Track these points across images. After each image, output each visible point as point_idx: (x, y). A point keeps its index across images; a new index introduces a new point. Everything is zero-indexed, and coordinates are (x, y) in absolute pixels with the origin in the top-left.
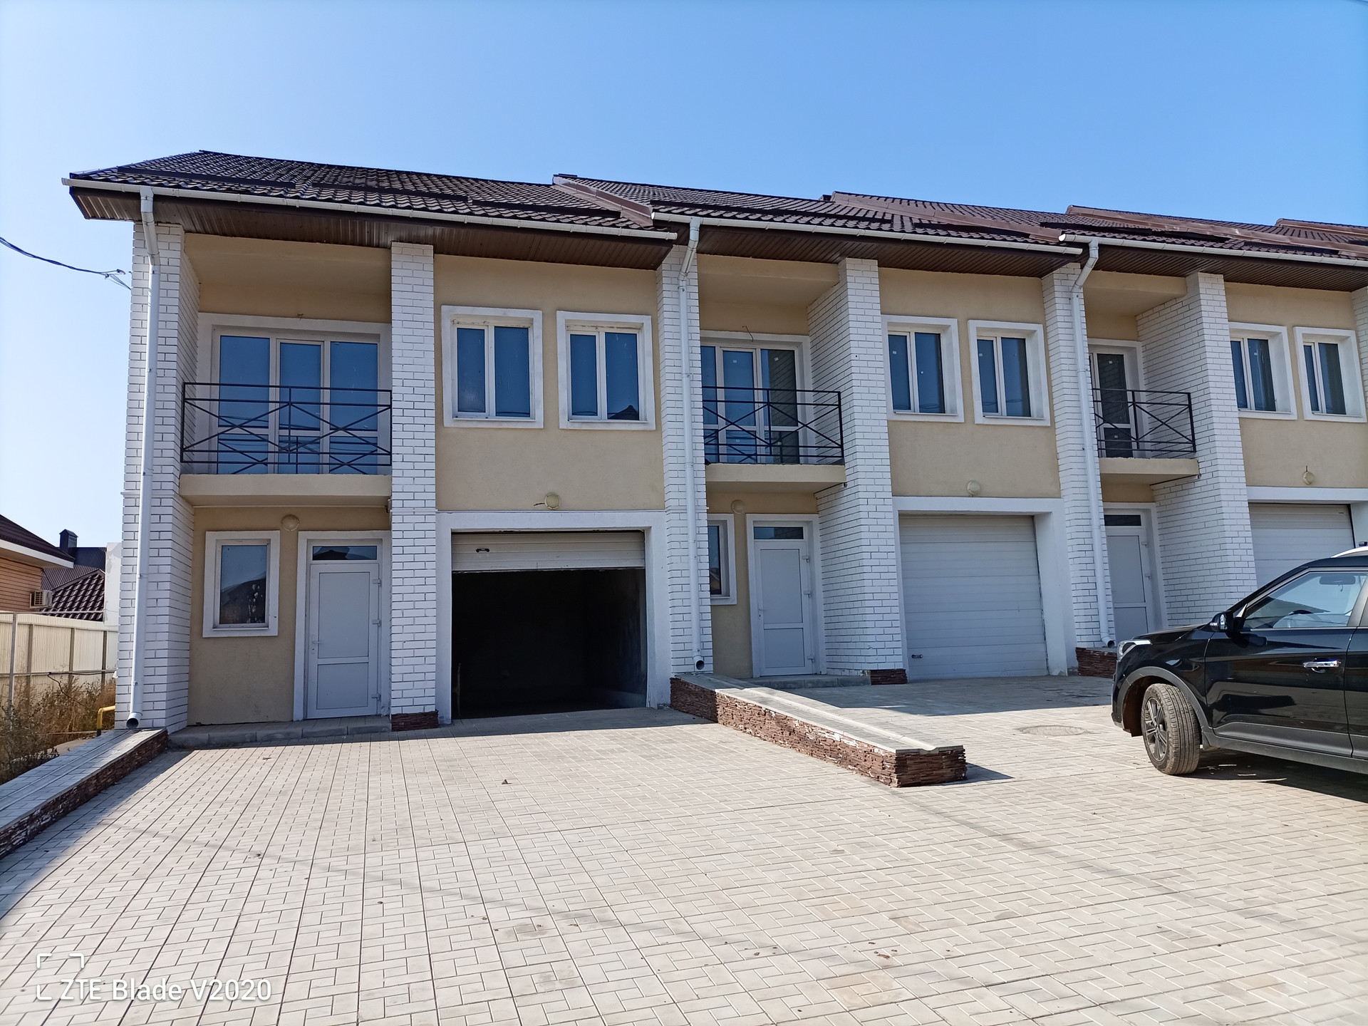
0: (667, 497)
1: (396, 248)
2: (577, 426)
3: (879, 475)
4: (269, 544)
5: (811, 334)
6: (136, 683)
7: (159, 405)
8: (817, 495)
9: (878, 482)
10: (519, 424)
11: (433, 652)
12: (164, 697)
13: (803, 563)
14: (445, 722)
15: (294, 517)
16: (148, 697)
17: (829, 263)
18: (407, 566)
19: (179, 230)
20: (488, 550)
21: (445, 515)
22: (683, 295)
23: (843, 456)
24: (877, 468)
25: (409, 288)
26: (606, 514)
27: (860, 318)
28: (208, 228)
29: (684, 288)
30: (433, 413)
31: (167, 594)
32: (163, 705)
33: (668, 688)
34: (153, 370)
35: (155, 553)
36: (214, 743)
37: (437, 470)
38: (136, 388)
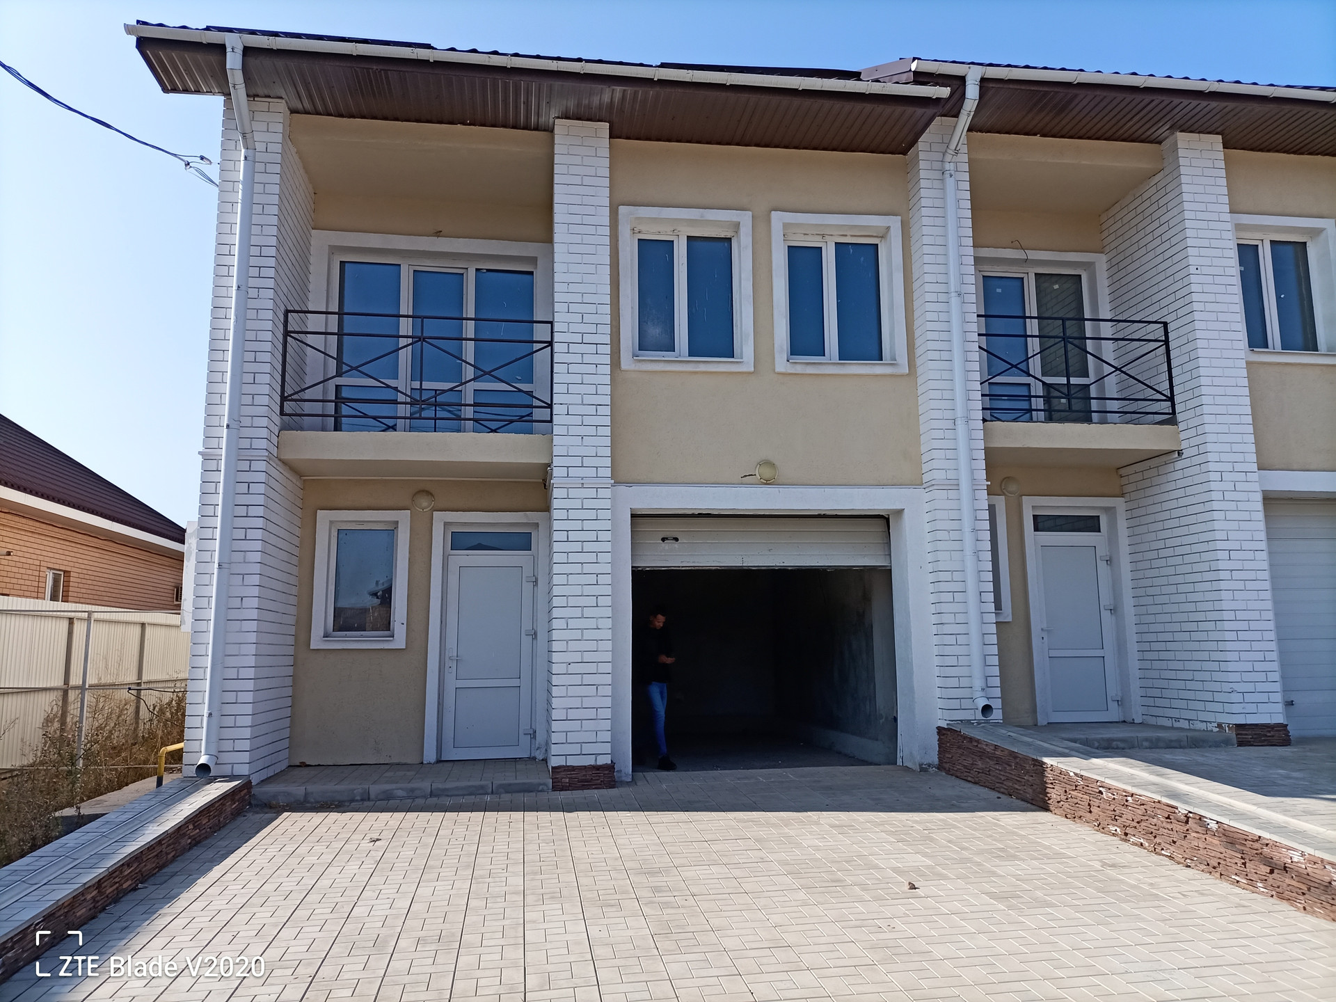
0: (925, 468)
1: (561, 126)
2: (799, 369)
3: (1238, 438)
4: (396, 528)
5: (1107, 250)
6: (210, 715)
7: (250, 335)
8: (1122, 472)
9: (1236, 448)
10: (721, 365)
11: (608, 679)
12: (247, 733)
13: (1102, 565)
14: (623, 779)
15: (428, 493)
16: (228, 733)
17: (1148, 142)
18: (573, 557)
19: (281, 106)
20: (676, 539)
21: (622, 489)
22: (950, 182)
23: (1174, 412)
24: (1234, 429)
25: (577, 180)
26: (841, 491)
27: (1200, 216)
28: (320, 108)
29: (953, 172)
30: (607, 349)
31: (255, 591)
32: (246, 745)
33: (934, 739)
34: (242, 288)
35: (241, 534)
36: (312, 800)
37: (613, 426)
38: (221, 313)
